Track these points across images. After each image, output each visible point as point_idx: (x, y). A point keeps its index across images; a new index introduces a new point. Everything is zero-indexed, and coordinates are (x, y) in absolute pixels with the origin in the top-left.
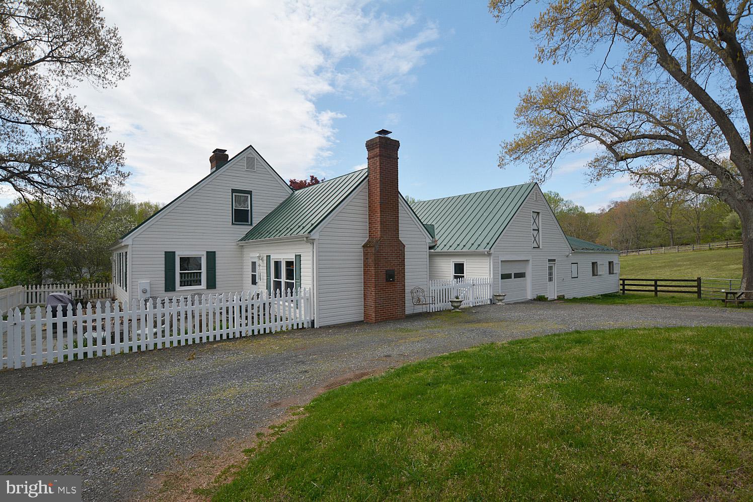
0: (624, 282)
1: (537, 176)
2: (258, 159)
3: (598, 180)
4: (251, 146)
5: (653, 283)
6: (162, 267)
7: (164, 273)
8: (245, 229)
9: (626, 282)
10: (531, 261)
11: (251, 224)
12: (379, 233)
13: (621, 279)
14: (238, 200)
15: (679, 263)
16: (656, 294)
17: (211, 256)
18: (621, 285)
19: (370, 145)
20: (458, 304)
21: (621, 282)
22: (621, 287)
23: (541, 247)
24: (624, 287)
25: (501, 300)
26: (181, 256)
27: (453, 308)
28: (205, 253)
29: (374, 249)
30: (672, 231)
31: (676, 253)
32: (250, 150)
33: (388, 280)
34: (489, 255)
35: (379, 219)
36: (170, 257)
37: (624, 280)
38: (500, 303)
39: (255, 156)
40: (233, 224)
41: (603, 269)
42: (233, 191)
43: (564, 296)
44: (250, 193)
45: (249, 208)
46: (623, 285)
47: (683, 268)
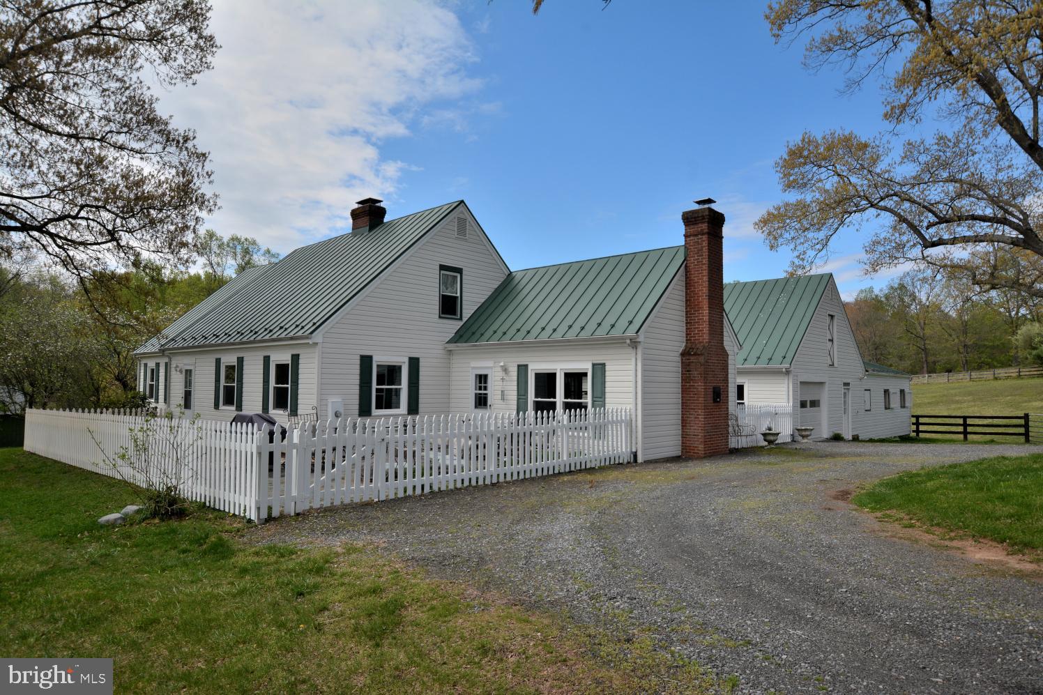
0: (917, 420)
1: (801, 262)
2: (472, 222)
3: (875, 271)
4: (462, 202)
5: (961, 421)
6: (356, 379)
7: (358, 387)
8: (453, 326)
9: (921, 420)
10: (827, 385)
11: (461, 319)
12: (706, 337)
13: (913, 416)
14: (444, 282)
15: (957, 398)
16: (966, 438)
17: (414, 363)
18: (913, 424)
19: (689, 219)
20: (775, 438)
21: (914, 420)
22: (914, 427)
23: (836, 365)
24: (918, 428)
25: (807, 436)
26: (379, 364)
27: (766, 443)
28: (407, 360)
29: (703, 357)
30: (925, 350)
31: (945, 383)
32: (461, 208)
33: (715, 401)
34: (788, 372)
35: (706, 318)
36: (366, 361)
37: (917, 417)
38: (805, 441)
39: (468, 217)
40: (440, 317)
41: (895, 401)
42: (442, 267)
43: (858, 437)
44: (460, 271)
45: (459, 295)
46: (917, 424)
47: (965, 405)
